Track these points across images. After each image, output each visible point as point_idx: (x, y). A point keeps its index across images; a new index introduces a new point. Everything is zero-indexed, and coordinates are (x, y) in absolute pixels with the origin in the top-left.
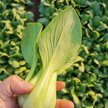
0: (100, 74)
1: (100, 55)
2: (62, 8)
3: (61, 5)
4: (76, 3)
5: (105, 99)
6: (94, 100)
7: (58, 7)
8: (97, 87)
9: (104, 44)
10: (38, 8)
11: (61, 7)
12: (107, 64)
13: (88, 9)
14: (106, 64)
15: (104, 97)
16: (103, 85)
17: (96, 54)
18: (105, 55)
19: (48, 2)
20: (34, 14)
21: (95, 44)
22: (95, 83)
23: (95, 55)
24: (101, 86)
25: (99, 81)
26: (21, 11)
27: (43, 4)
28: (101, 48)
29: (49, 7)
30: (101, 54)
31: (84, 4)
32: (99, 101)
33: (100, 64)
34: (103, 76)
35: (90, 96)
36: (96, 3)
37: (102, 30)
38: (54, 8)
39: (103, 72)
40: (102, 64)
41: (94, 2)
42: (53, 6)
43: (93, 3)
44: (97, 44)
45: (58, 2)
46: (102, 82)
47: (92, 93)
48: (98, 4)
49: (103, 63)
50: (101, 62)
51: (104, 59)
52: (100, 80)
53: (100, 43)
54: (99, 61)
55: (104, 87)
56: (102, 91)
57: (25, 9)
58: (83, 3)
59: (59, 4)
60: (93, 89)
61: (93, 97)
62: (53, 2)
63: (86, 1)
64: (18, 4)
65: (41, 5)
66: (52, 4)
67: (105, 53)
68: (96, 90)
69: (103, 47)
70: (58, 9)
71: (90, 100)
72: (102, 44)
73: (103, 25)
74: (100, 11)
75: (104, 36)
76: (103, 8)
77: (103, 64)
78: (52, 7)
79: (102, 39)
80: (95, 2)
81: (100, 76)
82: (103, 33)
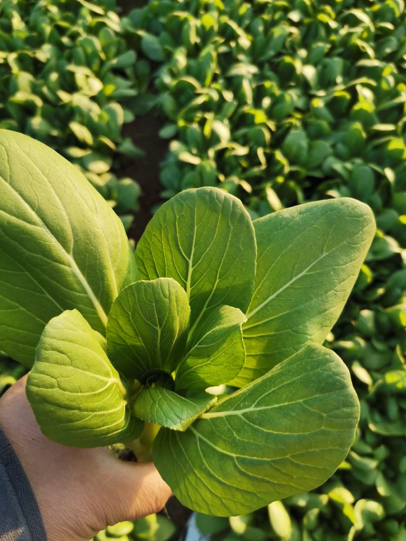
0: (375, 423)
1: (375, 350)
2: (243, 176)
3: (240, 165)
4: (292, 162)
5: (394, 525)
6: (352, 525)
7: (228, 169)
8: (364, 471)
9: (390, 310)
10: (158, 170)
11: (240, 169)
12: (400, 386)
13: (331, 182)
14: (395, 384)
15: (388, 517)
16: (383, 466)
17: (357, 343)
18: (393, 349)
19: (195, 151)
20: (143, 187)
21: (358, 307)
22: (355, 456)
23: (357, 347)
24: (378, 468)
25: (368, 450)
26: (99, 175)
27: (176, 156)
28: (377, 321)
29: (198, 169)
30: (380, 346)
31: (319, 167)
32: (371, 530)
33: (374, 381)
34: (387, 430)
35: (335, 508)
36: (360, 165)
37: (380, 257)
38: (216, 173)
39: (384, 413)
40: (380, 382)
41: (353, 163)
42: (210, 165)
43: (349, 165)
44: (363, 309)
45: (228, 154)
46: (382, 452)
47: (342, 495)
48: (367, 168)
49: (384, 379)
50: (377, 375)
51: (390, 365)
52: (375, 446)
53: (374, 306)
54: (369, 370)
55: (391, 474)
56: (382, 490)
57: (112, 171)
58: (314, 164)
59: (233, 162)
60: (346, 478)
61: (347, 511)
62: (211, 153)
63: (325, 158)
64: (89, 152)
65: (171, 160)
66: (208, 158)
67: (392, 343)
68: (360, 483)
69: (384, 319)
70: (227, 175)
71: (336, 525)
72: (380, 308)
73: (386, 243)
74: (373, 192)
75: (390, 282)
76: (383, 182)
77: (384, 385)
78: (208, 169)
79: (381, 291)
80: (358, 161)
81: (372, 427)
82: (385, 271)
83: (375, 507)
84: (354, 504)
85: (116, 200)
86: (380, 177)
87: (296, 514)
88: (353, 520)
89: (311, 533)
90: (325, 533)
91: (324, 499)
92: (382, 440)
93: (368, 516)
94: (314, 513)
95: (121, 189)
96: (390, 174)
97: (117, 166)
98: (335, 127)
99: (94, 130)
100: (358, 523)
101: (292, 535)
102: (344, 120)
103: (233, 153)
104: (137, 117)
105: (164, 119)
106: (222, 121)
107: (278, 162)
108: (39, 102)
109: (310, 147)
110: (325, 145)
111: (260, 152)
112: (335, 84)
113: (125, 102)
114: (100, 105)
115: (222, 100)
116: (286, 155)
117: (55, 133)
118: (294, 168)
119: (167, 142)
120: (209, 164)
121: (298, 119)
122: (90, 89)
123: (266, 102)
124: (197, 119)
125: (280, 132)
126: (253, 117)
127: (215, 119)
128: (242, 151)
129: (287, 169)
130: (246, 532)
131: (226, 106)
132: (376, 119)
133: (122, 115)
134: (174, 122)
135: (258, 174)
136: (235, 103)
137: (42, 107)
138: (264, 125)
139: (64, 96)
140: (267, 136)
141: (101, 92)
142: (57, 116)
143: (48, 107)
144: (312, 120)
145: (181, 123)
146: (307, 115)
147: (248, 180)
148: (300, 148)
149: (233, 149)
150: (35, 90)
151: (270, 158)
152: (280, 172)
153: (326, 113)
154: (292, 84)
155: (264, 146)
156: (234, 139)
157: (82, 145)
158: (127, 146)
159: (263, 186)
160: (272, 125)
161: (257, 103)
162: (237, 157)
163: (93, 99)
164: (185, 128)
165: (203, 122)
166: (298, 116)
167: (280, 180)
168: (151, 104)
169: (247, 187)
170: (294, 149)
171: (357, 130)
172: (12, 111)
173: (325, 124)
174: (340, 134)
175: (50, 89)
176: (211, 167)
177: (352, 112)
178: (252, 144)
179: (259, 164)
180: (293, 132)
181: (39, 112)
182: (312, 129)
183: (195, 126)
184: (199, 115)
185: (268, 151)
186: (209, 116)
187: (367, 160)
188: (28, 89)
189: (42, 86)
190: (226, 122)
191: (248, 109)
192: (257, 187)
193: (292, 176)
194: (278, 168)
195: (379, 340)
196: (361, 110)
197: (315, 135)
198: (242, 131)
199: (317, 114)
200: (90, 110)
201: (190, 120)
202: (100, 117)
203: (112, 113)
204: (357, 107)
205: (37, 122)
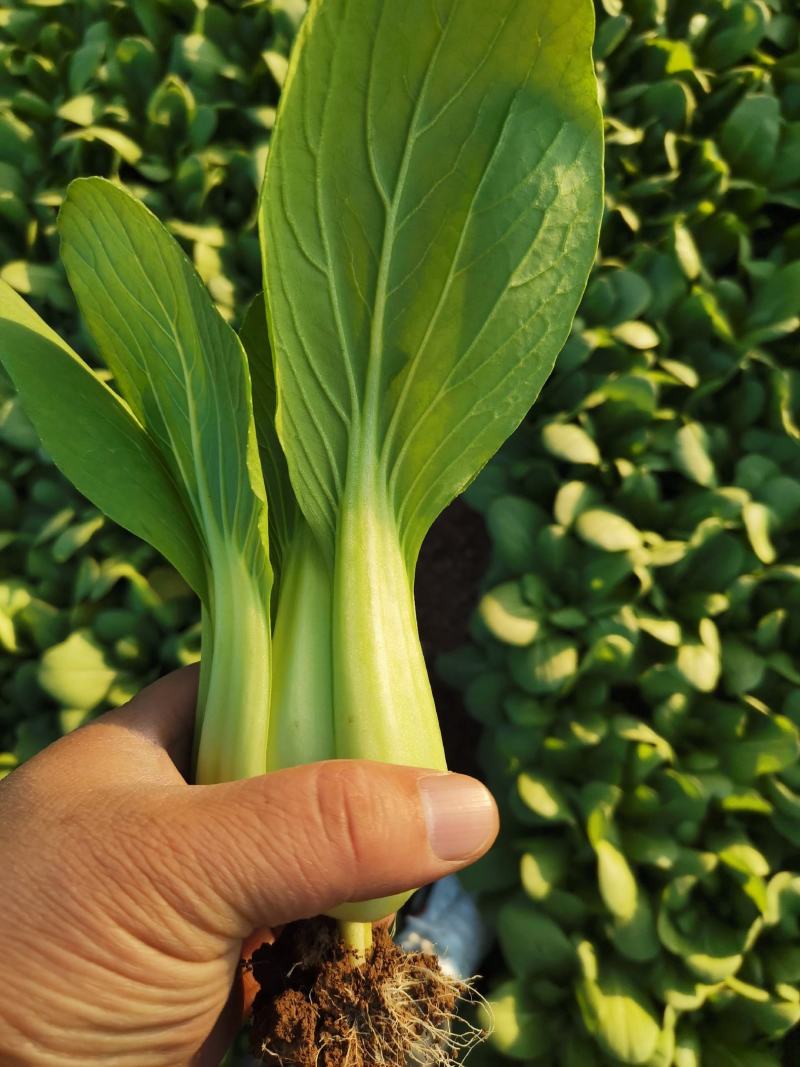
84: (768, 879)
87: (649, 880)
88: (761, 904)
89: (674, 917)
90: (702, 919)
91: (710, 861)
93: (792, 902)
94: (686, 883)
100: (771, 912)
101: (638, 914)
107: (708, 167)
109: (785, 136)
111: (670, 142)
115: (600, 12)
116: (724, 152)
117: (231, 72)
118: (741, 184)
121: (764, 66)
123: (699, 23)
125: (721, 95)
126: (664, 56)
128: (629, 135)
129: (724, 185)
130: (551, 897)
135: (660, 190)
136: (628, 21)
138: (687, 76)
140: (691, 105)
142: (236, 34)
143: (219, 11)
146: (789, 60)
147: (635, 204)
148: (762, 135)
151: (689, 156)
152: (708, 192)
155: (680, 130)
156: (613, 110)
159: (664, 219)
160: (702, 78)
161: (677, 28)
166: (769, 60)
167: (707, 207)
169: (631, 220)
170: (748, 139)
178: (653, 120)
179: (665, 168)
180: (750, 96)
181: (199, 23)
182: (795, 95)
185: (687, 139)
190: (601, 67)
191: (654, 38)
192: (652, 221)
193: (733, 200)
194: (707, 178)
198: (636, 90)
205: (194, 45)
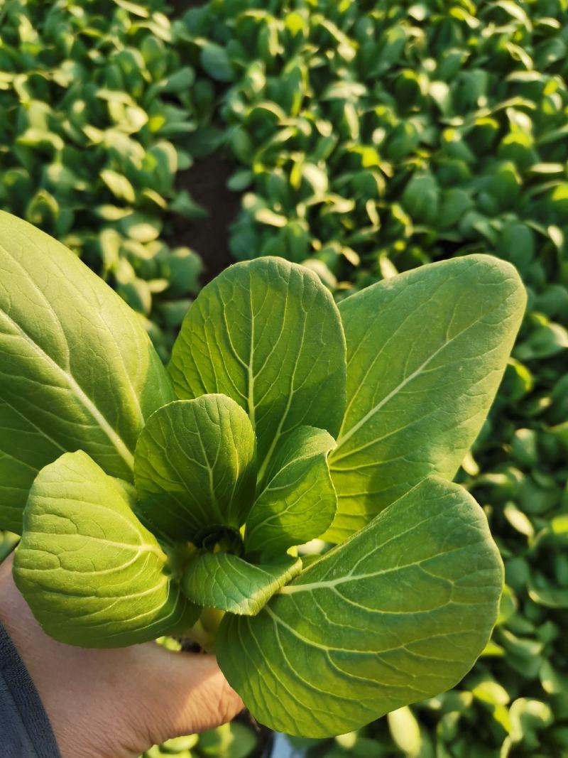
83: (539, 709)
84: (509, 706)
85: (168, 279)
86: (542, 240)
87: (427, 720)
88: (507, 727)
89: (448, 746)
90: (469, 745)
91: (466, 698)
92: (547, 614)
93: (530, 722)
94: (452, 718)
95: (175, 263)
96: (555, 235)
97: (169, 231)
98: (477, 169)
99: (136, 180)
100: (515, 732)
101: (422, 749)
102: (490, 159)
103: (333, 209)
104: (197, 161)
105: (234, 164)
106: (316, 163)
107: (396, 221)
108: (58, 143)
109: (442, 199)
110: (463, 196)
111: (371, 207)
112: (476, 108)
113: (179, 140)
114: (145, 145)
115: (316, 133)
116: (408, 210)
117: (81, 186)
118: (420, 229)
119: (239, 195)
120: (298, 225)
121: (423, 159)
122: (130, 123)
123: (379, 135)
124: (281, 163)
125: (399, 177)
126: (359, 157)
127: (307, 161)
128: (345, 206)
129: (409, 231)
130: (357, 745)
131: (321, 143)
132: (535, 156)
133: (175, 159)
134: (248, 167)
135: (369, 238)
136: (335, 139)
137: (64, 151)
138: (376, 168)
139: (94, 134)
140: (381, 184)
141: (145, 128)
142: (84, 163)
143: (71, 149)
144: (444, 160)
145: (258, 168)
146: (437, 153)
147: (355, 247)
148: (427, 200)
149: (332, 203)
150: (53, 126)
151: (385, 216)
152: (399, 235)
153: (464, 150)
154: (416, 109)
155: (376, 198)
156: (333, 189)
157: (120, 202)
158: (183, 202)
159: (374, 255)
160: (387, 168)
161: (366, 138)
162: (337, 215)
163: (135, 137)
164: (263, 175)
165: (288, 167)
166: (424, 154)
167: (400, 246)
168: (215, 142)
169: (353, 258)
170: (419, 202)
171: (509, 173)
172: (21, 156)
173: (462, 166)
174: (485, 179)
175: (73, 124)
176: (302, 230)
177: (501, 147)
178: (359, 195)
179: (370, 224)
180: (417, 177)
181: (58, 157)
182: (445, 174)
183: (278, 172)
184: (283, 156)
185: (382, 205)
186: (298, 157)
187: (523, 216)
188: (43, 124)
189: (62, 120)
190: (322, 165)
191: (352, 146)
192: (367, 258)
193: (416, 240)
194: (396, 229)
195: (542, 472)
196: (514, 145)
197: (449, 181)
198: (345, 178)
199: (451, 151)
200: (130, 153)
201: (270, 164)
202: (144, 162)
203: (161, 156)
204: (508, 140)
205: (56, 171)
